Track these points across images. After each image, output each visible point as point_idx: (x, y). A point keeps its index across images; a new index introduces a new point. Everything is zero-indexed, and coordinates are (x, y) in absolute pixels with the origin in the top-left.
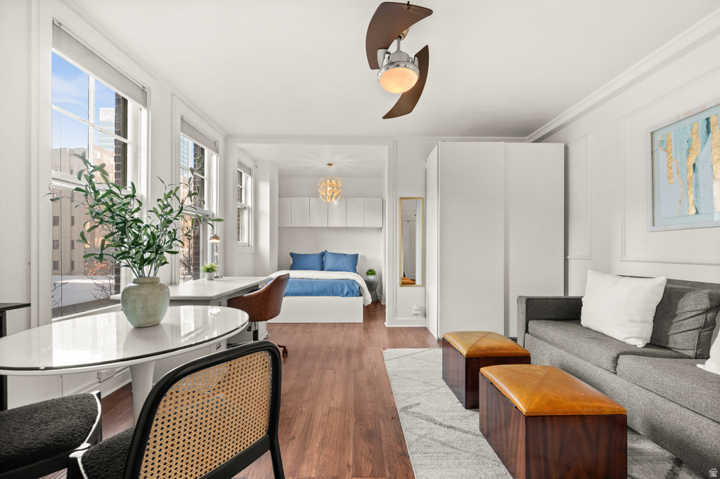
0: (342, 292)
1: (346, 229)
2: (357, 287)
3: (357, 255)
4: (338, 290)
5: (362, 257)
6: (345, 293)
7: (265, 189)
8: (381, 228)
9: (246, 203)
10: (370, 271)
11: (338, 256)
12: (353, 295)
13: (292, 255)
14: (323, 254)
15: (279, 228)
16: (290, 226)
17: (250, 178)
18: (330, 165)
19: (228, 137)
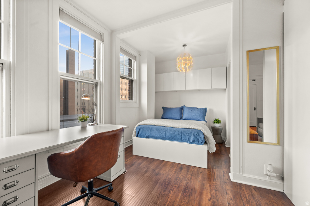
0: (189, 139)
1: (199, 91)
2: (202, 136)
3: (206, 109)
4: (185, 137)
5: (210, 110)
6: (191, 140)
7: (144, 68)
8: (225, 89)
9: (134, 78)
10: (216, 120)
11: (192, 109)
12: (198, 143)
13: (163, 108)
14: (182, 108)
15: (155, 92)
16: (162, 91)
17: (136, 62)
18: (185, 45)
19: (112, 33)
